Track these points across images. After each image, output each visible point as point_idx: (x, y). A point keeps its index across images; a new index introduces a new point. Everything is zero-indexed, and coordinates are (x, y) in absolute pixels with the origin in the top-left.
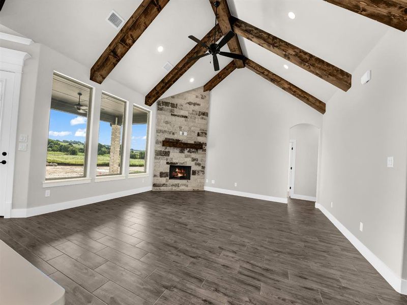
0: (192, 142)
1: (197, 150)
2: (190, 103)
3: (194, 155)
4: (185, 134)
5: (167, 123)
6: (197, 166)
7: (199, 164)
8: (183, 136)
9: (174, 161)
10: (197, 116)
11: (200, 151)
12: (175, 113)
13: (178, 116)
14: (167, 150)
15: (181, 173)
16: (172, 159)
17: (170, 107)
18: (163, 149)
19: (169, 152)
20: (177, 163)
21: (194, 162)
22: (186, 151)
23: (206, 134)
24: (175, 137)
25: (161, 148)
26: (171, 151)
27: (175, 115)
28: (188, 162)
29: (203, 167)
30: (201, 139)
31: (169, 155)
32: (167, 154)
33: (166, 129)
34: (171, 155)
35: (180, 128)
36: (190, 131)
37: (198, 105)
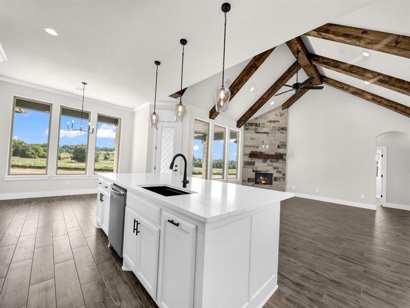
0: (273, 153)
1: (278, 160)
2: (270, 122)
3: (275, 164)
4: (267, 147)
5: (252, 139)
6: (279, 174)
7: (280, 172)
8: (265, 148)
9: (259, 169)
10: (277, 132)
11: (281, 161)
12: (258, 131)
13: (261, 133)
14: (252, 161)
15: (264, 180)
16: (257, 167)
17: (254, 127)
18: (249, 160)
19: (254, 162)
20: (261, 171)
21: (275, 170)
22: (268, 161)
23: (285, 146)
24: (259, 150)
25: (248, 159)
26: (256, 161)
27: (258, 133)
28: (271, 170)
29: (284, 175)
30: (281, 151)
31: (254, 165)
32: (253, 164)
33: (252, 144)
34: (256, 164)
35: (263, 142)
36: (271, 144)
37: (278, 122)
